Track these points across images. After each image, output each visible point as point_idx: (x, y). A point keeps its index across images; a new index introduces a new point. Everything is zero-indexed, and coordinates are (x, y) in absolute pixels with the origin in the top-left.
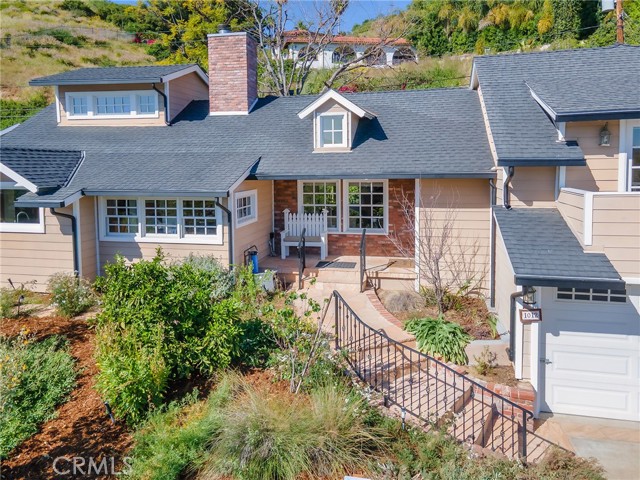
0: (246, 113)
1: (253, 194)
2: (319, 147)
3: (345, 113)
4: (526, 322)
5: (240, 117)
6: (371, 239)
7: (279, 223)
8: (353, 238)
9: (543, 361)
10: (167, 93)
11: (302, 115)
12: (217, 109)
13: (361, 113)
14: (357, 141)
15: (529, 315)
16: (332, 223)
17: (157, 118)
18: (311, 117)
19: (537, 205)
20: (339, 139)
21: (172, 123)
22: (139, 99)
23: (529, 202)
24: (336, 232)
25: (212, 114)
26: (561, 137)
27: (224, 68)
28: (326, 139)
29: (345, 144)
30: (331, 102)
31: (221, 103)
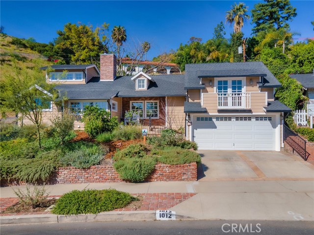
0: (113, 80)
1: (116, 103)
2: (137, 88)
3: (145, 78)
4: (189, 126)
5: (111, 82)
6: (153, 120)
7: (123, 115)
8: (148, 120)
9: (193, 137)
10: (86, 73)
11: (132, 79)
12: (103, 79)
13: (150, 78)
14: (149, 88)
15: (189, 124)
16: (141, 116)
17: (82, 81)
18: (135, 80)
19: (195, 101)
20: (143, 87)
21: (88, 83)
22: (77, 75)
23: (193, 100)
24: (141, 118)
25: (101, 80)
26: (201, 83)
27: (105, 65)
28: (139, 86)
29: (145, 88)
30: (141, 75)
31: (104, 77)
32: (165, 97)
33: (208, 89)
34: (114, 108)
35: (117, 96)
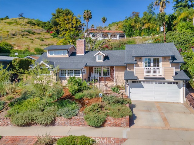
0: (84, 54)
1: (85, 69)
2: (97, 61)
3: (102, 55)
4: (127, 86)
5: (82, 55)
6: (107, 78)
7: (90, 75)
8: (104, 78)
9: (130, 92)
10: (69, 51)
11: (94, 55)
12: (78, 54)
13: (105, 55)
14: (104, 60)
15: (127, 85)
16: (100, 75)
17: (67, 55)
18: (96, 56)
19: (131, 70)
21: (70, 56)
22: (63, 52)
23: (130, 70)
24: (100, 77)
25: (77, 55)
26: (134, 60)
27: (79, 46)
28: (99, 59)
29: (102, 60)
30: (99, 53)
31: (79, 53)
32: (113, 67)
33: (139, 63)
34: (84, 72)
35: (86, 66)
